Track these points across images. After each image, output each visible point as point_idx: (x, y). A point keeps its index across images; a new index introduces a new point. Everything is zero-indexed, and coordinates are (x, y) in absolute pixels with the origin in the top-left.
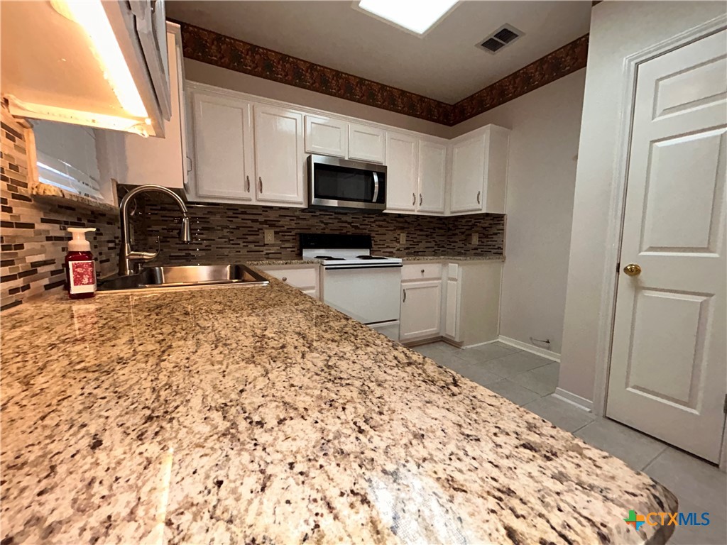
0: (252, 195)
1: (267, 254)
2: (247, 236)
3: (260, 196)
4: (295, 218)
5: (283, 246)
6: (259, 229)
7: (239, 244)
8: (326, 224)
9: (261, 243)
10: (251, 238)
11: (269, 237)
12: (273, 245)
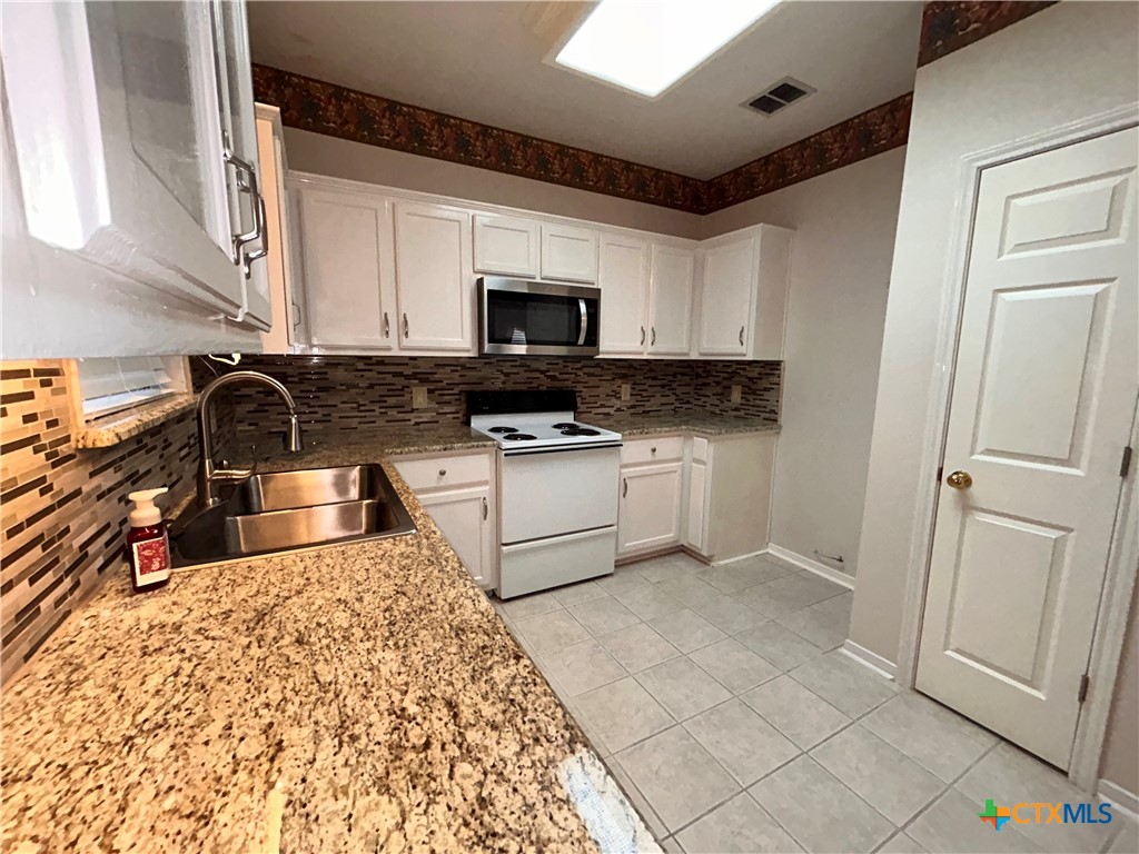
0: (392, 341)
1: (417, 424)
2: (385, 399)
3: (406, 342)
4: (459, 368)
5: (441, 411)
6: (404, 387)
7: (374, 411)
8: (507, 375)
9: (406, 409)
10: (392, 401)
11: (420, 398)
12: (425, 410)
